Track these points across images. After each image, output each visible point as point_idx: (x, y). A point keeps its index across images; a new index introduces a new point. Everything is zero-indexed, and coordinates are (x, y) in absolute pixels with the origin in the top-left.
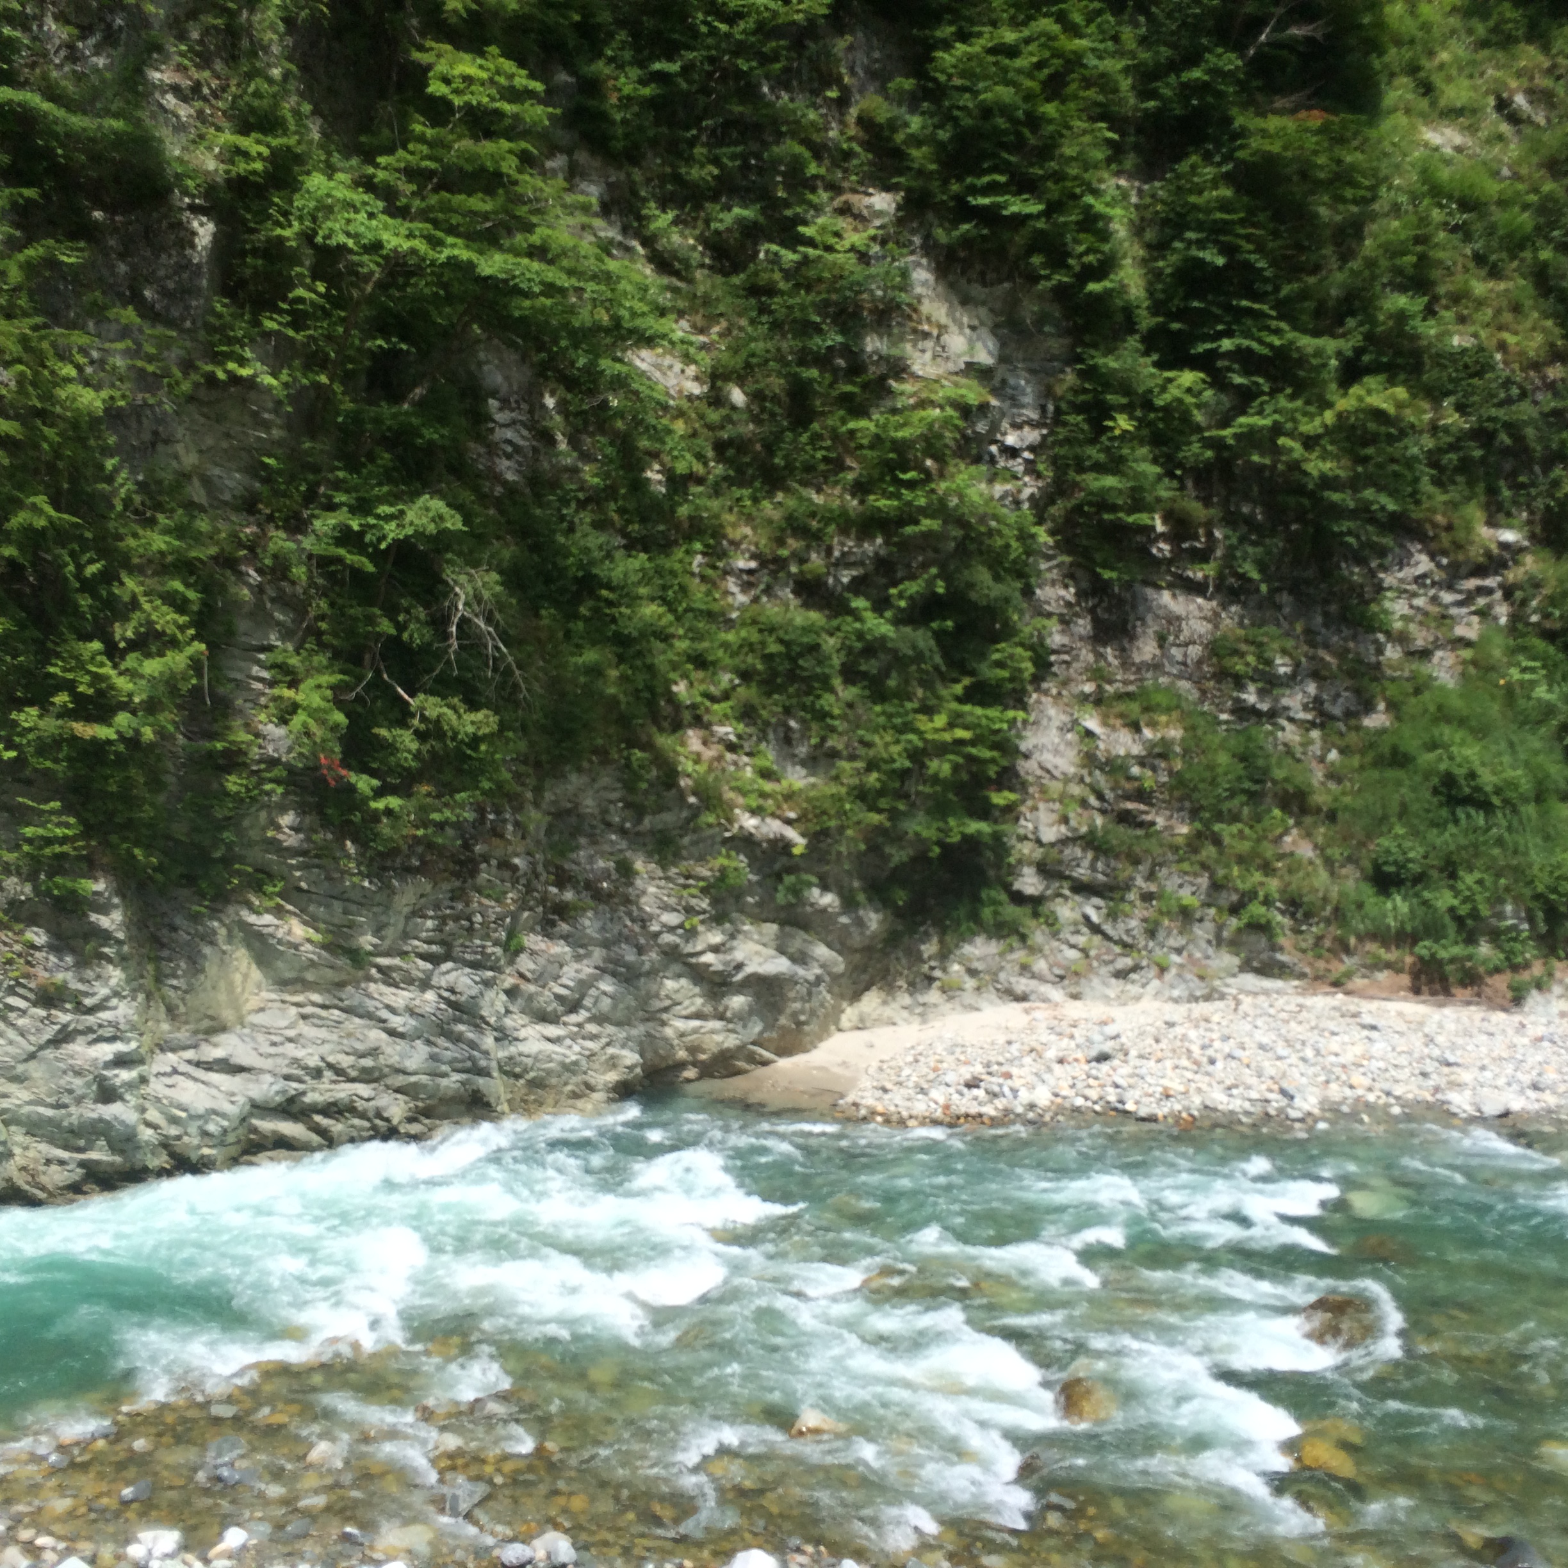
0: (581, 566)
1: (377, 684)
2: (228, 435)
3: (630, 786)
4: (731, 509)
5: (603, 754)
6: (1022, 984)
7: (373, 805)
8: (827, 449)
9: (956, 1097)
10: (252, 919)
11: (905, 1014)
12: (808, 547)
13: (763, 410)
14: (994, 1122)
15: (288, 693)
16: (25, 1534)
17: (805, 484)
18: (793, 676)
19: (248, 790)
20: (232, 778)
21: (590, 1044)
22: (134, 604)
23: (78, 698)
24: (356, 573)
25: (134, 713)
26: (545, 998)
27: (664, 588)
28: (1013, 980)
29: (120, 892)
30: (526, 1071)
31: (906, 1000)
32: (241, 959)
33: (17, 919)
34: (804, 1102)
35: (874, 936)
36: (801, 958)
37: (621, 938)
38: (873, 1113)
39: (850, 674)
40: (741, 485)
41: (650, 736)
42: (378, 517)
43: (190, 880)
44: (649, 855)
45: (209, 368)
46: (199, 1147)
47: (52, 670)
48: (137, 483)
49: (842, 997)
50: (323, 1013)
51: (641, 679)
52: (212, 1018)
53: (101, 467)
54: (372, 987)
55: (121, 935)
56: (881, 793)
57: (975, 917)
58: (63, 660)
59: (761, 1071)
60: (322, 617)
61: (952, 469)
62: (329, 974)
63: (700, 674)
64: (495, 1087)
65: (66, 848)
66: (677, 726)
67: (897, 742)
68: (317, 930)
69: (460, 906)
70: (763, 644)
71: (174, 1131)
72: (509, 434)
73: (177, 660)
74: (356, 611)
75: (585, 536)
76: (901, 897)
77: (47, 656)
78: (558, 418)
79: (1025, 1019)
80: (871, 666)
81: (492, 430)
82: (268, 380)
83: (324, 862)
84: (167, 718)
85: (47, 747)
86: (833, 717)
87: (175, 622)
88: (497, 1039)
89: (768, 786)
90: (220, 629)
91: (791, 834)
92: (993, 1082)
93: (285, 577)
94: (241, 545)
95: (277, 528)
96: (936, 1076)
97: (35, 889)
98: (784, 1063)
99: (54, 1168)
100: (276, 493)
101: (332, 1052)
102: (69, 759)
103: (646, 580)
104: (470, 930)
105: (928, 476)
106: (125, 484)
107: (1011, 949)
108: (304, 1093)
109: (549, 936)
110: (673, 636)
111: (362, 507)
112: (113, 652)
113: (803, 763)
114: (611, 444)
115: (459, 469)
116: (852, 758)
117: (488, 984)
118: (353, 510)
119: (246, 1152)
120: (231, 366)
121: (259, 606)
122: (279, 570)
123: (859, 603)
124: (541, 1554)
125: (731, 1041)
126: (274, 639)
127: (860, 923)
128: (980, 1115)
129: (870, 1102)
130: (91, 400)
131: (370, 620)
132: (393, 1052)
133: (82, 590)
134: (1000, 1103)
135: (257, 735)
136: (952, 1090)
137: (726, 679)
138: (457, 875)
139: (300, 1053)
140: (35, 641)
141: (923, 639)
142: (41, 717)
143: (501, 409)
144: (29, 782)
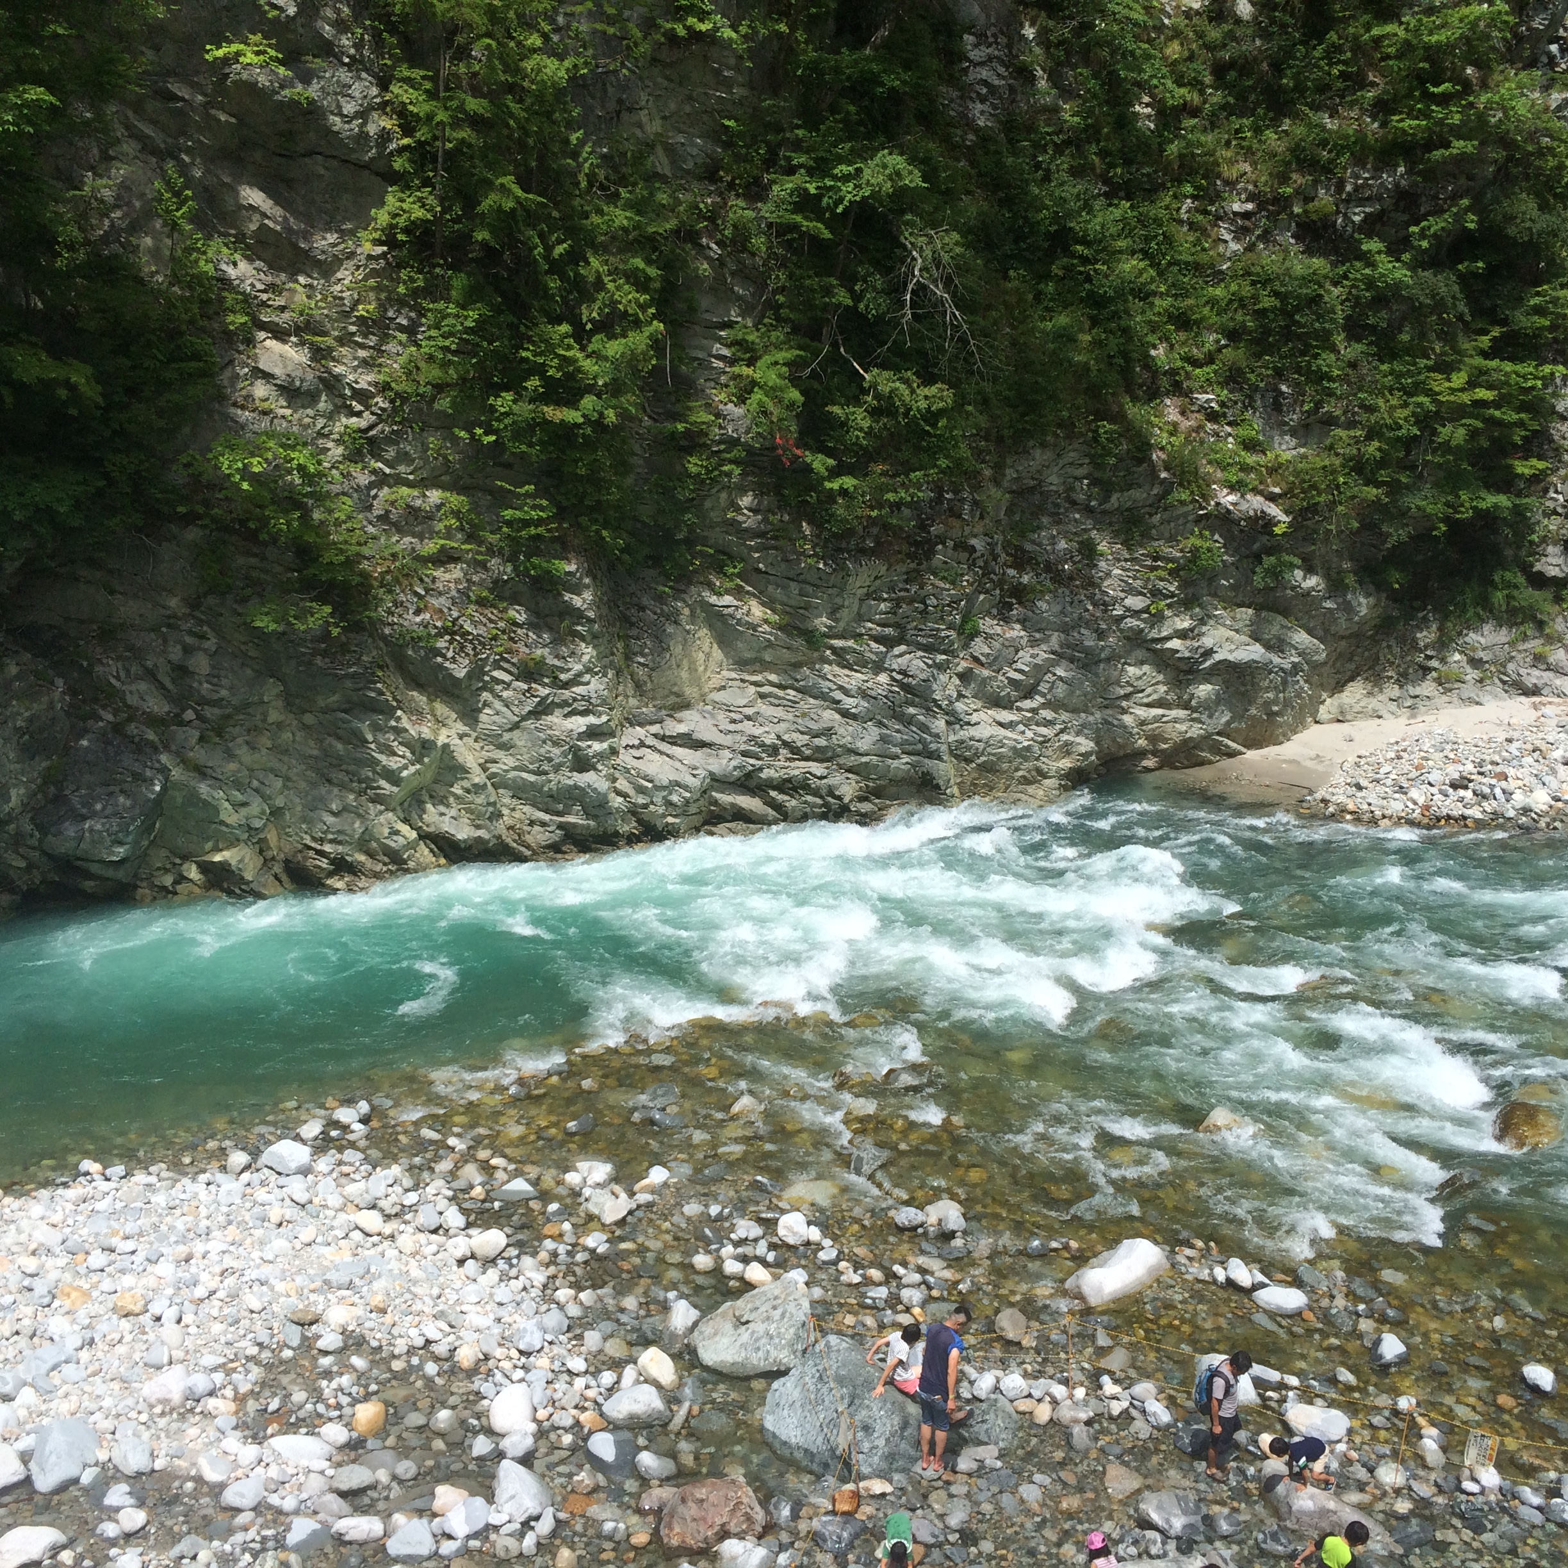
0: (1056, 218)
1: (834, 358)
2: (690, 98)
3: (1096, 462)
4: (1228, 144)
5: (1068, 426)
6: (1534, 677)
7: (828, 485)
8: (1345, 63)
9: (1438, 797)
10: (713, 599)
11: (1393, 706)
12: (1316, 182)
13: (1273, 21)
14: (1480, 825)
15: (746, 371)
16: (483, 1154)
17: (1315, 107)
18: (1287, 334)
19: (708, 472)
20: (693, 460)
21: (1043, 730)
22: (599, 285)
23: (548, 382)
24: (814, 240)
25: (599, 396)
26: (999, 683)
27: (1147, 239)
28: (1523, 671)
29: (590, 573)
30: (977, 755)
31: (1395, 691)
32: (704, 637)
33: (501, 598)
34: (1270, 796)
35: (1363, 622)
36: (1277, 645)
37: (1081, 622)
38: (1344, 810)
39: (1355, 329)
40: (1241, 116)
41: (1121, 406)
42: (835, 178)
43: (655, 560)
44: (1116, 534)
45: (669, 26)
46: (664, 816)
47: (524, 354)
48: (604, 157)
49: (1322, 686)
50: (781, 693)
51: (1114, 343)
52: (678, 695)
53: (567, 142)
54: (827, 668)
55: (591, 614)
56: (1382, 463)
57: (1484, 602)
58: (534, 343)
59: (1227, 763)
60: (782, 290)
61: (1497, 77)
62: (786, 654)
63: (1182, 336)
64: (945, 770)
65: (540, 530)
66: (1153, 394)
67: (1405, 405)
68: (774, 611)
69: (914, 589)
70: (1255, 298)
71: (641, 800)
72: (984, 73)
73: (638, 340)
74: (813, 282)
75: (1062, 184)
76: (1396, 579)
77: (520, 340)
78: (1038, 50)
79: (1534, 714)
80: (1379, 319)
81: (965, 71)
82: (728, 33)
83: (781, 543)
84: (629, 401)
85: (523, 431)
86: (1331, 379)
87: (637, 300)
88: (948, 723)
89: (1251, 459)
90: (682, 306)
91: (1274, 510)
92: (1483, 784)
93: (744, 249)
94: (701, 217)
95: (738, 196)
96: (1420, 775)
97: (515, 569)
98: (1252, 755)
99: (537, 828)
100: (738, 158)
101: (788, 731)
102: (541, 442)
103: (1126, 230)
104: (924, 613)
105: (1467, 87)
106: (589, 159)
107: (1525, 638)
108: (761, 769)
109: (1005, 620)
110: (1154, 294)
111: (820, 169)
112: (581, 336)
113: (1293, 433)
114: (1095, 76)
115: (929, 119)
116: (1351, 425)
117: (941, 667)
118: (811, 172)
119: (706, 823)
120: (691, 21)
121: (720, 279)
122: (739, 242)
123: (1372, 245)
124: (933, 1220)
125: (1196, 731)
126: (734, 315)
127: (1348, 608)
128: (1464, 818)
129: (1341, 799)
130: (555, 70)
131: (828, 291)
132: (846, 732)
133: (550, 272)
134: (1488, 806)
135: (718, 415)
136: (1434, 790)
137: (1211, 339)
138: (911, 556)
139: (757, 731)
140: (511, 326)
141: (1445, 284)
142: (515, 401)
143: (976, 46)
144: (508, 466)
